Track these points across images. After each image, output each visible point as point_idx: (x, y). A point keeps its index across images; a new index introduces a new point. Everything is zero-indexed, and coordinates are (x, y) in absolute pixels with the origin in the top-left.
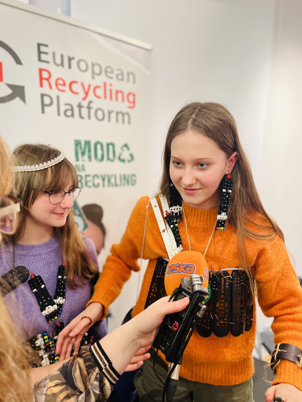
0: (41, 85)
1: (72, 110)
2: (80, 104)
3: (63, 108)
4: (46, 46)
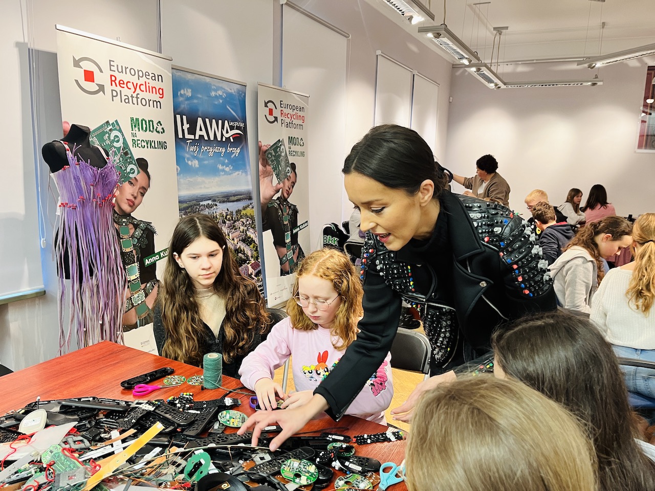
0: (112, 85)
4: (114, 61)
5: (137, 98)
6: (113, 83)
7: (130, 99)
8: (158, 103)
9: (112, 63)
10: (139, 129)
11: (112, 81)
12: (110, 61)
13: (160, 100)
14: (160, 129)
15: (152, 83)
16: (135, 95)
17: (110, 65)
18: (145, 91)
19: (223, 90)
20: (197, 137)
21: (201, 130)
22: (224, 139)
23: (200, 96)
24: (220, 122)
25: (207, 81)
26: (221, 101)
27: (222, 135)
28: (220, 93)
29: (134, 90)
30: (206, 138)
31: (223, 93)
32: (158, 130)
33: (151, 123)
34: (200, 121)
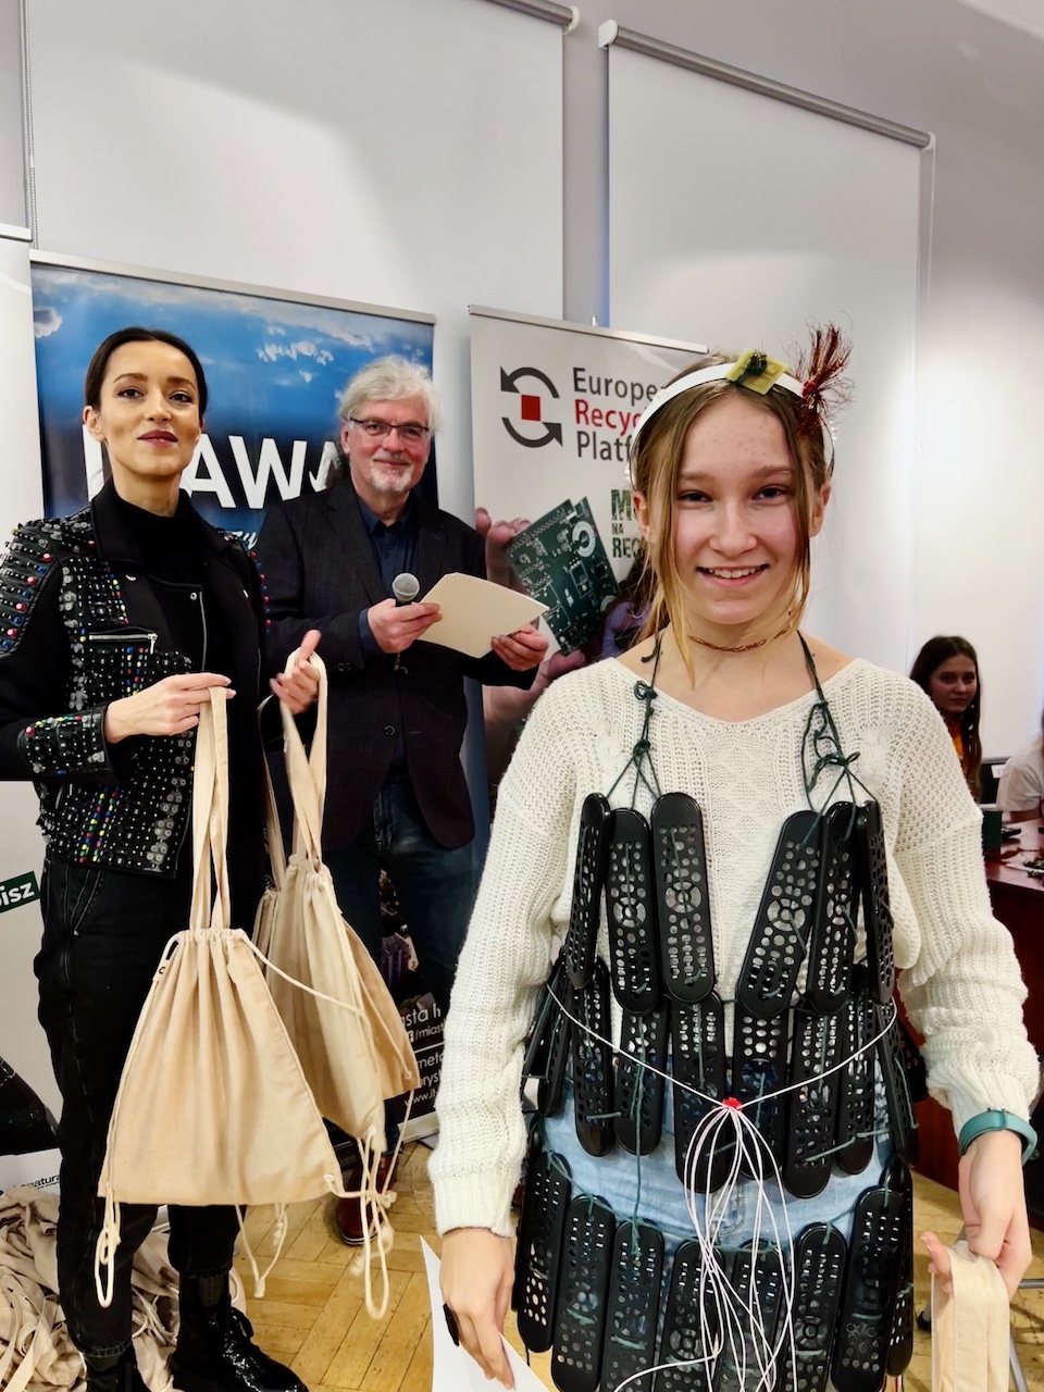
0: (578, 421)
1: (609, 449)
2: (618, 440)
3: (600, 447)
4: (583, 370)
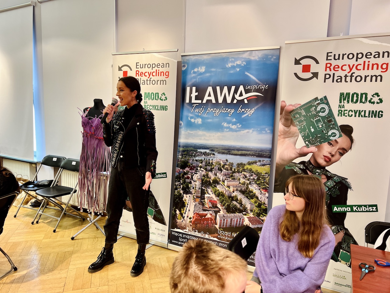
5: (150, 80)
6: (137, 75)
7: (146, 82)
8: (164, 82)
9: (138, 64)
10: (149, 99)
11: (136, 74)
12: (137, 63)
13: (166, 79)
14: (163, 97)
15: (161, 70)
16: (149, 79)
17: (137, 65)
18: (155, 75)
19: (243, 60)
20: (204, 101)
21: (209, 95)
22: (235, 101)
23: (213, 70)
24: (233, 88)
25: (224, 56)
26: (238, 70)
27: (234, 98)
28: (238, 62)
29: (149, 76)
30: (214, 101)
31: (242, 62)
32: (162, 98)
33: (157, 94)
34: (210, 89)
